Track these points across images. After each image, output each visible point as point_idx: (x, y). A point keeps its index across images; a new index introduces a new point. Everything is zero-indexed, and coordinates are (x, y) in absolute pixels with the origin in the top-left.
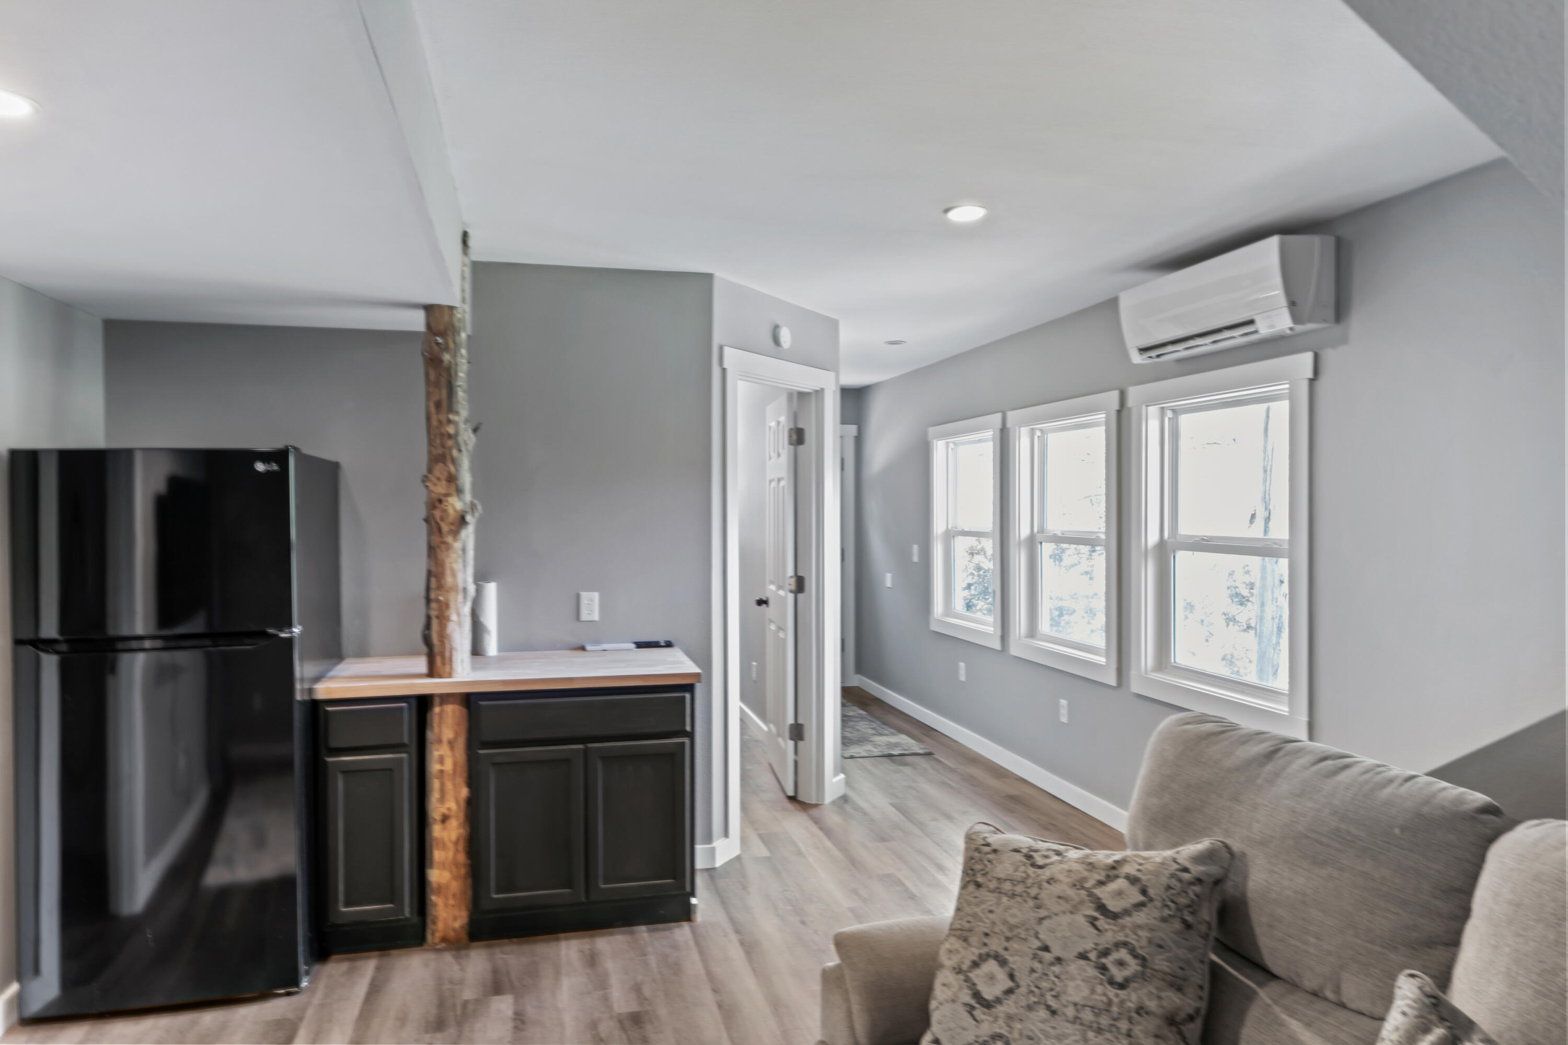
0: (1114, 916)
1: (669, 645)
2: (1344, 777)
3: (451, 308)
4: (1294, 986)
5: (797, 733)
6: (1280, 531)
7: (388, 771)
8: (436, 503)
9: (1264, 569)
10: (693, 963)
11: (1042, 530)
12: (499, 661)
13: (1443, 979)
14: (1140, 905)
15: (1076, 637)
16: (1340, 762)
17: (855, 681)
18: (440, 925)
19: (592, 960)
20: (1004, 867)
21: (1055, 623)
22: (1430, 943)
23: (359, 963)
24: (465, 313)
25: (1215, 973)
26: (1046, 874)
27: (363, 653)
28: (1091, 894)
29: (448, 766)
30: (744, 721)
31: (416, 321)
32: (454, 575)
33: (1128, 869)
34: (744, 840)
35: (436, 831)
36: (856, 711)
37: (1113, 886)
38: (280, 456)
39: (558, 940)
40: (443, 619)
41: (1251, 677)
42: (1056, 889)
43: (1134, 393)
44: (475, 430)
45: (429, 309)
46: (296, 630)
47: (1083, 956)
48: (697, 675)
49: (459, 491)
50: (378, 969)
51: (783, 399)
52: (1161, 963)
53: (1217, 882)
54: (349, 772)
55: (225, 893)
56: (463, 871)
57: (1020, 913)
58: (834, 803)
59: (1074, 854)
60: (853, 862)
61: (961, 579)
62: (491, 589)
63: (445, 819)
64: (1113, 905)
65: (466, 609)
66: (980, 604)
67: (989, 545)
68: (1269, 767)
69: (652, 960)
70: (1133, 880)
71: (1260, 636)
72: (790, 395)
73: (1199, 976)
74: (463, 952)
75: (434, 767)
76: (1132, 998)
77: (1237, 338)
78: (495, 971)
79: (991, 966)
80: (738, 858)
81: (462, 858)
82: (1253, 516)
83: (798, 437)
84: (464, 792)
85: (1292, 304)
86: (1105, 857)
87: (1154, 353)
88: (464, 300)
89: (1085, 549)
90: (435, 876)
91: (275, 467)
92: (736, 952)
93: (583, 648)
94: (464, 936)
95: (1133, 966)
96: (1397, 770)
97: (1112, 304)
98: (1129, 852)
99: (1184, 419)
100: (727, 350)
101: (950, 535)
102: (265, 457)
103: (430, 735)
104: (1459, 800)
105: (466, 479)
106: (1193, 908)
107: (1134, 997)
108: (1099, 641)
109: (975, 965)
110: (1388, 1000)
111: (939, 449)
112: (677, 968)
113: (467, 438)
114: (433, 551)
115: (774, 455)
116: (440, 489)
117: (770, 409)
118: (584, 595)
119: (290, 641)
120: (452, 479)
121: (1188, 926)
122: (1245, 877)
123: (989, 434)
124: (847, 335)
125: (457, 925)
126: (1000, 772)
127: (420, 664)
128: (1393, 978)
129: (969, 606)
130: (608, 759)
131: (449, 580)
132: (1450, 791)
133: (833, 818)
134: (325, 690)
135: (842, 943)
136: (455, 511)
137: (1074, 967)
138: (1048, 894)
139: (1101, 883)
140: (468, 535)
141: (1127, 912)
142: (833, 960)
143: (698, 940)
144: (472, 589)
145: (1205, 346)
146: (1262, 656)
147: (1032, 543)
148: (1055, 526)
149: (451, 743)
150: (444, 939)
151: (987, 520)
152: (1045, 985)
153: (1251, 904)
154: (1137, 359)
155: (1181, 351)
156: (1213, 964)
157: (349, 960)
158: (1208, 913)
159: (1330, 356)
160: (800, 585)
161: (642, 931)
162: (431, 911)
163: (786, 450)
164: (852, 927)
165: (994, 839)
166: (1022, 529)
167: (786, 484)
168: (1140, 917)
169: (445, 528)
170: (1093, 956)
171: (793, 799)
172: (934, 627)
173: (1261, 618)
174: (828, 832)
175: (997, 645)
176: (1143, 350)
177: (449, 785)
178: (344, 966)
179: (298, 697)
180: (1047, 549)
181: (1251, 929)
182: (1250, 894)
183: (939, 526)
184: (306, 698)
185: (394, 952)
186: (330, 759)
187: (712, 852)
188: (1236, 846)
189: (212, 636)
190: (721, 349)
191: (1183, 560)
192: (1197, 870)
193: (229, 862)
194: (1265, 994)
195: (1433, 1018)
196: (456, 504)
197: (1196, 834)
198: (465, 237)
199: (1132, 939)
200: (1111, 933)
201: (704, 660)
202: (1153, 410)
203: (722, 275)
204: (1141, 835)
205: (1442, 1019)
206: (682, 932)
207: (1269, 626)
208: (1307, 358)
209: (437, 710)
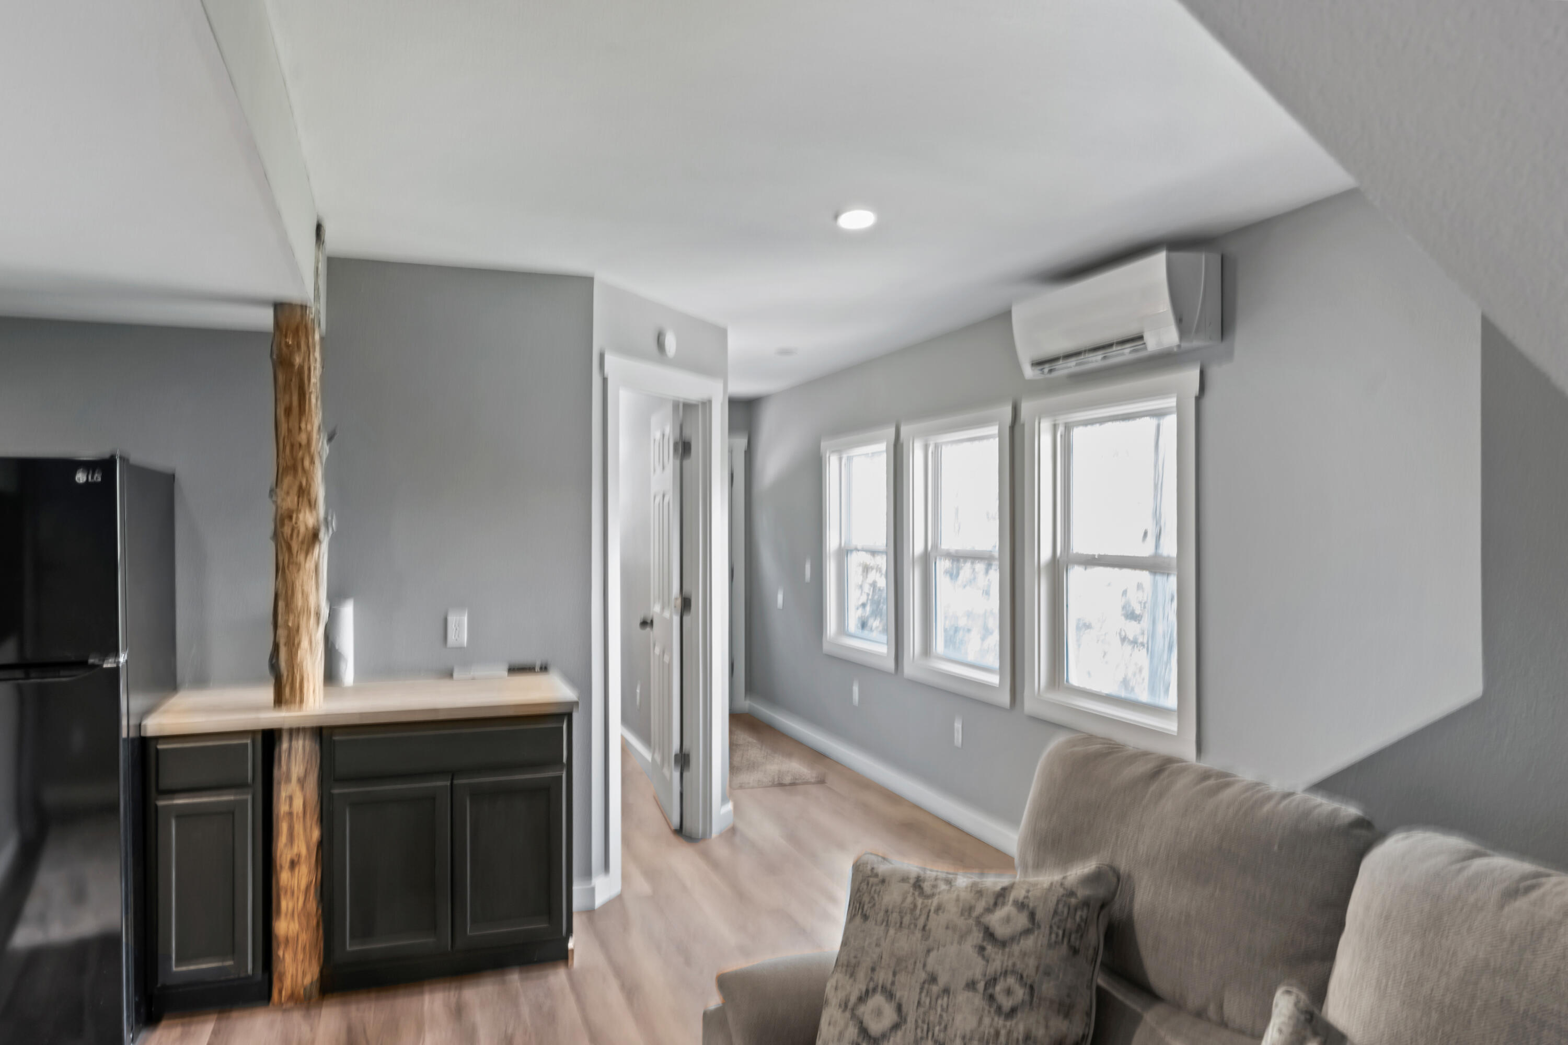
0: (1003, 944)
1: (544, 669)
2: (1227, 794)
3: (304, 308)
4: (1178, 1006)
5: (683, 760)
6: (1170, 548)
7: (230, 813)
8: (284, 519)
9: (1155, 585)
10: (569, 1010)
11: (935, 546)
12: (357, 689)
13: (1319, 993)
14: (1027, 932)
15: (971, 658)
16: (1223, 780)
17: (745, 704)
18: (288, 983)
19: (458, 1012)
20: (893, 896)
21: (950, 641)
22: (1307, 957)
23: (193, 1028)
24: (319, 311)
25: (1102, 997)
26: (935, 901)
27: (201, 681)
28: (978, 921)
29: (298, 804)
30: (626, 748)
31: (264, 319)
32: (305, 597)
33: (1018, 894)
34: (625, 877)
35: (284, 877)
36: (744, 737)
37: (1000, 913)
38: (106, 466)
39: (422, 993)
40: (293, 646)
41: (1143, 696)
42: (943, 918)
43: (1026, 408)
44: (330, 439)
45: (280, 307)
46: (122, 658)
47: (971, 985)
48: (576, 704)
49: (312, 505)
50: (215, 1033)
51: (669, 409)
52: (1048, 989)
53: (1104, 905)
54: (184, 814)
55: (36, 955)
56: (314, 922)
57: (907, 942)
58: (721, 835)
59: (963, 881)
60: (741, 896)
61: (855, 597)
62: (348, 611)
63: (293, 864)
64: (1001, 931)
65: (320, 635)
66: (875, 623)
67: (882, 562)
68: (1154, 787)
69: (525, 1010)
70: (1021, 906)
71: (1151, 653)
72: (676, 405)
73: (1085, 1000)
74: (313, 1012)
75: (282, 807)
76: (1020, 1026)
77: (1126, 354)
78: (350, 1030)
79: (878, 1000)
80: (619, 898)
81: (313, 905)
82: (1146, 534)
83: (684, 448)
84: (316, 834)
85: (1179, 321)
86: (994, 881)
87: (1047, 368)
88: (317, 297)
89: (980, 567)
90: (284, 926)
91: (98, 477)
92: (615, 996)
93: (450, 674)
94: (315, 991)
95: (1020, 993)
96: (1276, 785)
97: (1005, 316)
98: (1018, 878)
99: (1078, 433)
100: (608, 358)
101: (844, 553)
102: (89, 466)
103: (278, 773)
104: (1334, 814)
105: (319, 490)
106: (1081, 930)
107: (1021, 1028)
108: (993, 660)
109: (862, 999)
110: (1267, 1016)
111: (832, 465)
112: (551, 1017)
113: (321, 447)
114: (281, 570)
115: (659, 469)
116: (290, 501)
117: (655, 420)
118: (452, 620)
119: (115, 671)
120: (304, 492)
121: (1075, 951)
122: (1132, 900)
123: (882, 447)
124: (736, 343)
125: (308, 980)
126: (893, 798)
127: (267, 694)
128: (1271, 995)
129: (864, 625)
130: (478, 794)
131: (299, 601)
132: (1325, 805)
133: (721, 851)
134: (154, 725)
135: (724, 983)
136: (307, 528)
137: (962, 997)
138: (937, 923)
139: (989, 910)
140: (322, 551)
141: (1013, 939)
142: (715, 1001)
143: (575, 987)
144: (325, 612)
145: (1095, 361)
146: (1153, 674)
147: (926, 560)
148: (949, 543)
149: (302, 782)
150: (292, 997)
151: (880, 536)
152: (933, 1018)
153: (1138, 927)
154: (1029, 372)
155: (1071, 366)
156: (1100, 991)
157: (183, 1025)
158: (1095, 936)
159: (1216, 373)
160: (686, 604)
161: (514, 978)
162: (277, 968)
163: (671, 463)
164: (736, 964)
165: (882, 868)
166: (917, 545)
167: (672, 498)
168: (1029, 943)
169: (295, 546)
170: (981, 986)
171: (680, 831)
172: (826, 647)
173: (1153, 635)
174: (715, 865)
175: (890, 665)
176: (1038, 363)
177: (299, 828)
178: (176, 1032)
179: (124, 734)
180: (942, 565)
181: (1138, 953)
182: (1136, 917)
183: (832, 542)
184: (132, 734)
185: (235, 1014)
186: (161, 803)
187: (592, 891)
188: (1123, 865)
189: (25, 666)
190: (602, 357)
191: (1076, 577)
192: (1082, 893)
193: (42, 920)
194: (1151, 1017)
195: (1308, 1033)
196: (307, 519)
197: (1085, 855)
198: (319, 228)
199: (1020, 966)
200: (998, 961)
201: (583, 684)
202: (1046, 425)
203: (604, 277)
204: (1030, 860)
205: (1315, 1034)
206: (558, 977)
207: (1160, 644)
208: (1193, 375)
209: (285, 745)
